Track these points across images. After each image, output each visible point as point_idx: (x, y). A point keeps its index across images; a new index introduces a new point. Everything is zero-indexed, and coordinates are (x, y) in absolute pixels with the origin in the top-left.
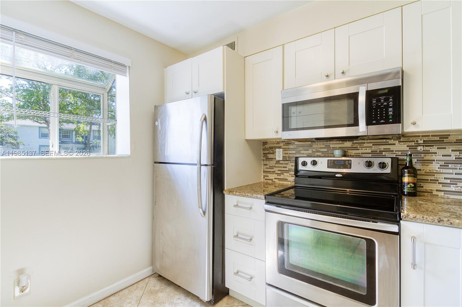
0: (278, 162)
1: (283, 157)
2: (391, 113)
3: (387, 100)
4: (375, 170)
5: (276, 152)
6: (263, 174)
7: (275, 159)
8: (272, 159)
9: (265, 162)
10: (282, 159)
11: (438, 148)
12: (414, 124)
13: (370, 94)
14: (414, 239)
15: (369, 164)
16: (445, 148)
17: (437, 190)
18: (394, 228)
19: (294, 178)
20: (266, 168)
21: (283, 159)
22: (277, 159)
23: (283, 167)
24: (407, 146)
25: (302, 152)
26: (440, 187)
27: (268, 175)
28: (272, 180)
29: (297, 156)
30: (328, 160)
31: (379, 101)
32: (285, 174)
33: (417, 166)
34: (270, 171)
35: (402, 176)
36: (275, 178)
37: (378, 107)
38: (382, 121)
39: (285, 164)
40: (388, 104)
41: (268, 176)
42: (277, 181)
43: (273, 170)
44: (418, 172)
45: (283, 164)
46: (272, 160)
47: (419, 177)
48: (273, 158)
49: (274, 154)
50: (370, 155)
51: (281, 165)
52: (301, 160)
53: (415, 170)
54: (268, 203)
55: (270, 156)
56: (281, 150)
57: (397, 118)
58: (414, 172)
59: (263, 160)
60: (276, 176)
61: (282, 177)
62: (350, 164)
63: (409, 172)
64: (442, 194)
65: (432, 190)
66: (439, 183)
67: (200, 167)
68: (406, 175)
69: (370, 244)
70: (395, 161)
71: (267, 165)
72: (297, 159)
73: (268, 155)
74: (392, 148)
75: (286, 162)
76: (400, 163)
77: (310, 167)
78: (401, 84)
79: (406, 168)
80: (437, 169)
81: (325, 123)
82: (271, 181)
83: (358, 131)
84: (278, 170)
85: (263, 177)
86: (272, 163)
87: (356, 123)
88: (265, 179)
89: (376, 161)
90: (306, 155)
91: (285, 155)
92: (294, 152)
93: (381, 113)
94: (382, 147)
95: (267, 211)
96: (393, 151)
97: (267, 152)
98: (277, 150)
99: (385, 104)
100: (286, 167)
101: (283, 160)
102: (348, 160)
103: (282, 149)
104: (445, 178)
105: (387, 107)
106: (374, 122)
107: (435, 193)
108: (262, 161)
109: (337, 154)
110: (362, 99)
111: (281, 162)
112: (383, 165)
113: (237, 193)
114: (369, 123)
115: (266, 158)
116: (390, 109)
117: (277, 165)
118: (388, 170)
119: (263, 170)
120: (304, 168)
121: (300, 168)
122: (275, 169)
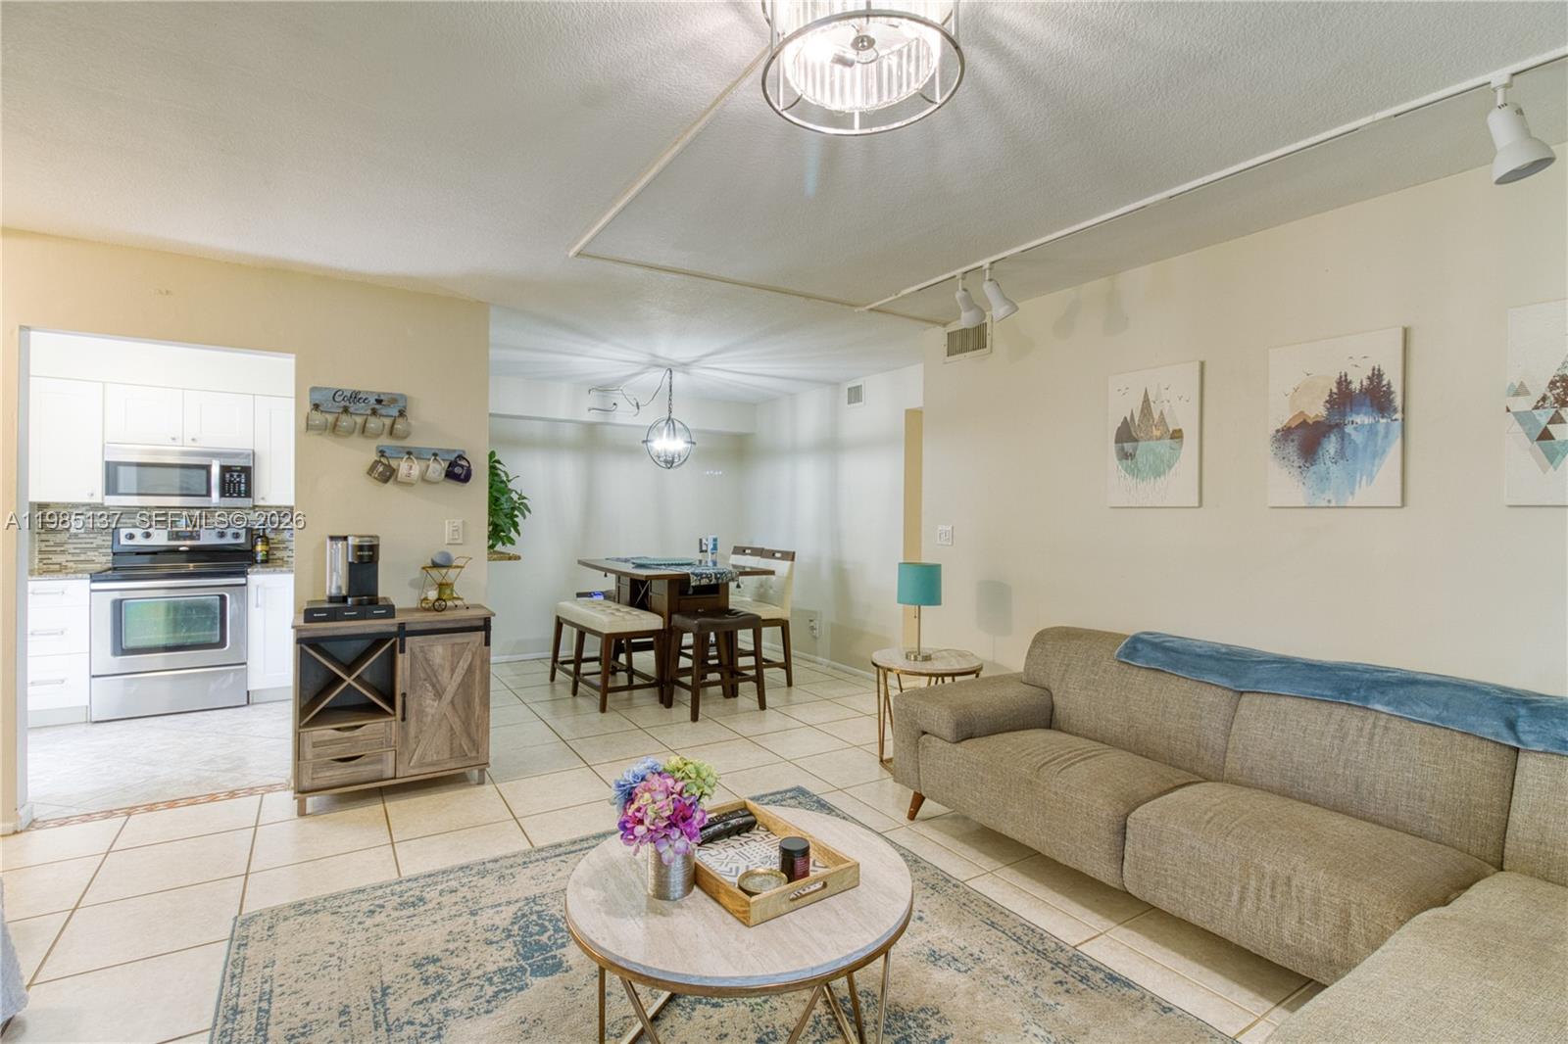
0: (74, 535)
2: (243, 488)
3: (239, 476)
4: (229, 540)
6: (37, 556)
9: (44, 537)
12: (263, 499)
13: (225, 469)
14: (258, 587)
15: (222, 535)
17: (287, 557)
18: (242, 581)
19: (110, 558)
20: (46, 546)
23: (85, 543)
26: (290, 554)
27: (50, 556)
28: (60, 564)
30: (169, 531)
31: (232, 476)
32: (89, 553)
33: (270, 535)
34: (56, 551)
35: (256, 544)
37: (231, 481)
38: (235, 495)
40: (241, 480)
41: (51, 559)
43: (62, 549)
44: (271, 541)
45: (85, 538)
47: (272, 546)
51: (80, 541)
52: (123, 532)
53: (267, 538)
54: (93, 581)
57: (248, 494)
58: (266, 540)
59: (38, 533)
61: (83, 557)
62: (199, 535)
63: (262, 541)
65: (282, 557)
66: (289, 550)
68: (259, 543)
69: (223, 598)
70: (249, 531)
71: (49, 541)
72: (116, 530)
75: (91, 536)
76: (254, 532)
77: (140, 541)
78: (251, 465)
79: (260, 537)
80: (287, 538)
82: (58, 566)
83: (210, 501)
84: (75, 548)
85: (37, 560)
87: (208, 494)
89: (230, 531)
93: (234, 488)
95: (92, 591)
99: (238, 479)
100: (92, 543)
101: (85, 533)
102: (197, 532)
105: (239, 482)
106: (227, 494)
107: (285, 559)
108: (37, 535)
110: (215, 471)
111: (80, 536)
112: (236, 536)
114: (223, 494)
116: (242, 485)
117: (71, 541)
118: (242, 540)
119: (37, 549)
120: (130, 542)
121: (122, 543)
122: (66, 546)
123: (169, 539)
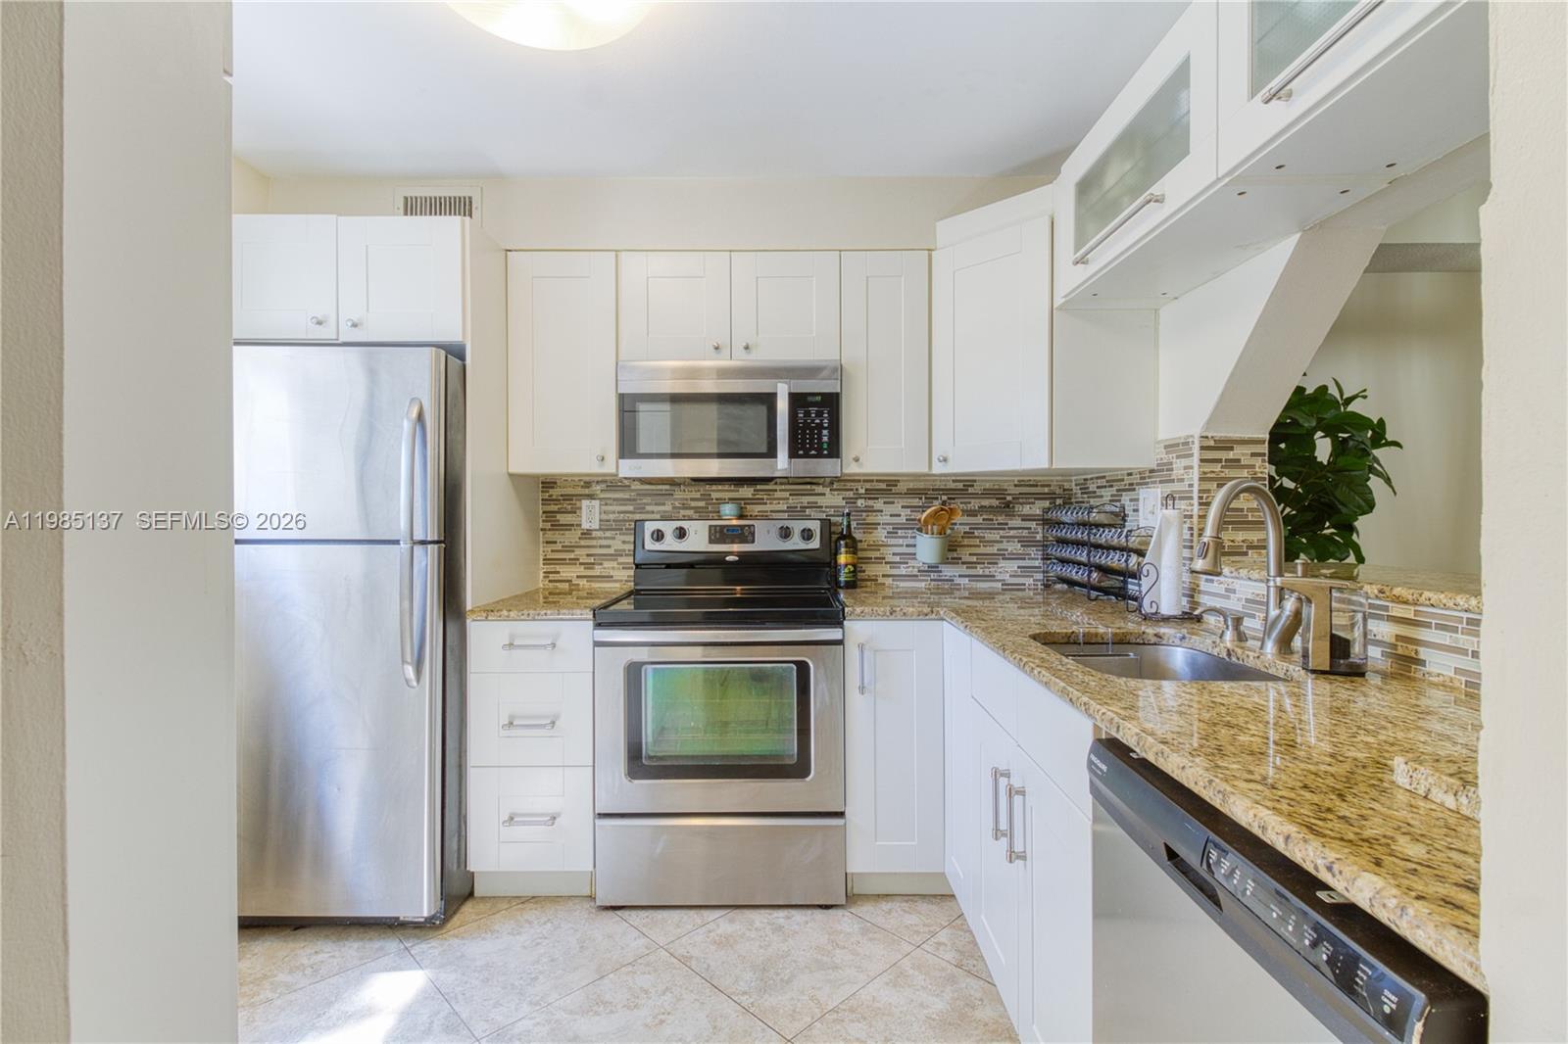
0: (587, 534)
1: (600, 520)
2: (825, 439)
3: (819, 414)
4: (796, 543)
5: (580, 508)
6: (542, 568)
7: (580, 525)
8: (569, 527)
9: (550, 536)
10: (598, 527)
11: (885, 503)
13: (797, 400)
14: (861, 647)
15: (786, 533)
16: (893, 503)
17: (884, 576)
18: (832, 634)
19: (631, 573)
20: (552, 551)
21: (600, 525)
22: (585, 526)
23: (601, 547)
24: (843, 499)
25: (649, 508)
26: (887, 570)
27: (558, 568)
28: (569, 581)
29: (638, 517)
30: (710, 526)
31: (807, 414)
32: (606, 564)
33: (857, 535)
34: (565, 559)
35: (836, 553)
36: (578, 577)
37: (806, 425)
38: (813, 452)
39: (606, 538)
40: (822, 423)
41: (558, 572)
42: (583, 583)
43: (572, 556)
44: (860, 546)
45: (600, 538)
46: (570, 530)
47: (861, 554)
48: (573, 525)
49: (575, 513)
50: (786, 515)
51: (594, 542)
52: (650, 527)
53: (854, 539)
54: (599, 625)
55: (563, 519)
56: (596, 503)
57: (834, 451)
58: (853, 546)
59: (542, 530)
60: (582, 571)
61: (597, 571)
62: (753, 534)
63: (846, 546)
64: (889, 581)
65: (876, 576)
66: (886, 563)
67: (412, 548)
68: (843, 550)
69: (803, 668)
70: (826, 524)
71: (555, 542)
72: (638, 524)
73: (559, 516)
74: (820, 500)
75: (608, 534)
76: (833, 529)
77: (670, 544)
78: (839, 391)
79: (843, 537)
80: (883, 539)
81: (718, 447)
82: (566, 586)
83: (774, 467)
84: (588, 555)
85: (542, 575)
86: (572, 537)
87: (771, 453)
88: (550, 581)
89: (797, 526)
90: (658, 517)
91: (604, 517)
92: (631, 508)
93: (812, 439)
94: (805, 500)
95: (597, 644)
96: (822, 507)
97: (555, 508)
98: (585, 503)
99: (817, 421)
100: (609, 547)
101: (600, 529)
102: (749, 526)
103: (598, 502)
104: (894, 554)
105: (820, 427)
106: (801, 452)
107: (880, 580)
108: (541, 533)
109: (727, 512)
110: (783, 406)
111: (594, 534)
112: (807, 535)
113: (512, 614)
114: (793, 454)
115: (552, 525)
116: (825, 432)
117: (583, 543)
118: (815, 544)
119: (541, 558)
120: (658, 546)
121: (647, 547)
122: (578, 552)
123: (711, 541)
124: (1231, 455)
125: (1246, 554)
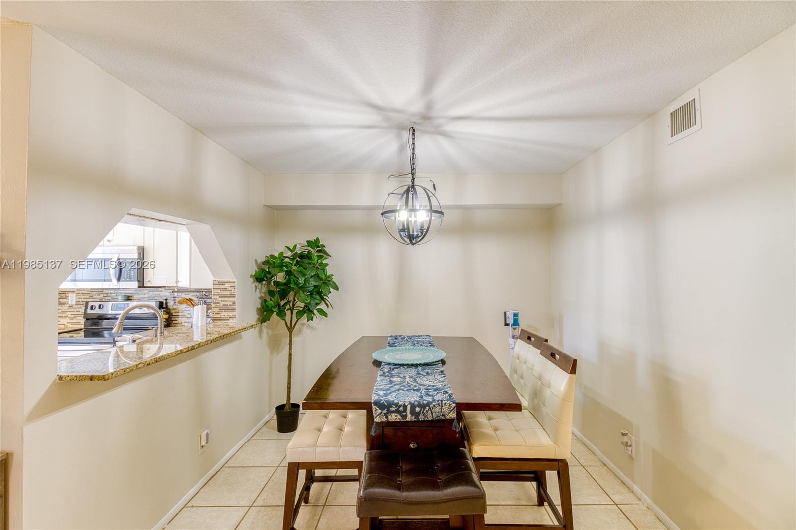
0: (71, 306)
1: (76, 301)
2: (132, 275)
5: (68, 297)
7: (68, 303)
8: (64, 304)
10: (75, 304)
12: (149, 282)
17: (184, 322)
19: (83, 321)
22: (70, 303)
24: (169, 293)
25: (94, 296)
26: (185, 320)
28: (64, 324)
29: (88, 300)
30: (112, 304)
32: (78, 318)
33: (174, 307)
34: (62, 316)
36: (67, 323)
38: (128, 280)
39: (78, 308)
41: (60, 321)
42: (69, 325)
43: (65, 315)
45: (75, 308)
49: (66, 298)
50: (147, 299)
51: (74, 310)
52: (90, 304)
55: (63, 300)
56: (74, 295)
60: (68, 320)
61: (75, 320)
65: (181, 322)
71: (61, 310)
72: (87, 303)
75: (79, 306)
77: (96, 311)
82: (63, 326)
84: (71, 315)
86: (65, 308)
87: (109, 280)
90: (98, 300)
91: (78, 300)
92: (88, 297)
98: (70, 295)
100: (77, 311)
102: (127, 304)
106: (124, 280)
107: (183, 324)
111: (74, 306)
117: (69, 310)
120: (92, 312)
121: (88, 312)
122: (67, 313)
123: (112, 310)
124: (224, 287)
125: (229, 320)
